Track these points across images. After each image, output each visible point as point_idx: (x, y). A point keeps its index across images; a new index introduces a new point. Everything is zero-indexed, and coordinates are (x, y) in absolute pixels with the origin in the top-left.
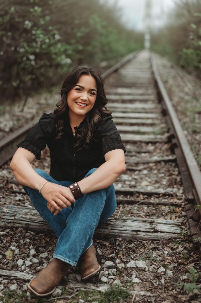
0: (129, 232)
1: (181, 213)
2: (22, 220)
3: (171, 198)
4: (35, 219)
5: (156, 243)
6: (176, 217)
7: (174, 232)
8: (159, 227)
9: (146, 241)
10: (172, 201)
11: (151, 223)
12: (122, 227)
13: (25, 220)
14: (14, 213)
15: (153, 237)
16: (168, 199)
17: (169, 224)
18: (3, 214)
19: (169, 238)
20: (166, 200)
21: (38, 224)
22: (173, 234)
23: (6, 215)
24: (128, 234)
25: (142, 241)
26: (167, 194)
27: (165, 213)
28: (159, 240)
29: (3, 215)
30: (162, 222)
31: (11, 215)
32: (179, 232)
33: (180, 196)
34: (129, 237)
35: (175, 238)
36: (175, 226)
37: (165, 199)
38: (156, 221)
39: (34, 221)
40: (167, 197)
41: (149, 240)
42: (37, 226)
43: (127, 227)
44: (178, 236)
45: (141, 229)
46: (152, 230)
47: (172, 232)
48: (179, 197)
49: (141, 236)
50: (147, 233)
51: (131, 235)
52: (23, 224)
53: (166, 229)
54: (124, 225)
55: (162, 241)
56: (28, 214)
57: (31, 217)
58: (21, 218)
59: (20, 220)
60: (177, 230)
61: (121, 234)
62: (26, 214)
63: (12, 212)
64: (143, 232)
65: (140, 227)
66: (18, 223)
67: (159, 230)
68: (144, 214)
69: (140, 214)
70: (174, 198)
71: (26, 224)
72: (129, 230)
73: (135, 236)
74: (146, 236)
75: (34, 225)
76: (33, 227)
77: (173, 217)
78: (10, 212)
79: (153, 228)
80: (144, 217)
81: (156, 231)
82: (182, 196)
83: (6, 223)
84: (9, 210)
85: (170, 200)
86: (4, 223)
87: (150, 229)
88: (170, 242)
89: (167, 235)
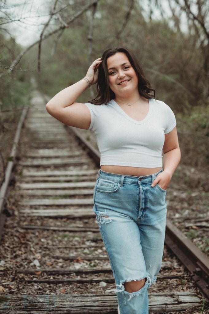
0: (158, 306)
1: (189, 284)
2: (62, 307)
3: (170, 271)
4: (73, 305)
5: (183, 312)
6: (187, 288)
7: (195, 301)
8: (182, 299)
9: (173, 312)
10: (172, 274)
11: (172, 296)
12: (151, 303)
13: (65, 307)
14: (50, 302)
15: (179, 308)
16: (168, 273)
17: (187, 295)
18: (40, 304)
19: (193, 307)
20: (167, 274)
21: (78, 309)
22: (195, 303)
23: (43, 305)
24: (158, 308)
25: (171, 312)
26: (166, 267)
27: (174, 285)
28: (185, 310)
29: (42, 305)
30: (181, 294)
31: (49, 304)
32: (199, 301)
33: (177, 268)
34: (159, 311)
35: (198, 307)
36: (193, 296)
37: (165, 272)
38: (176, 294)
39: (73, 307)
40: (167, 270)
41: (176, 311)
42: (77, 311)
43: (155, 302)
44: (199, 304)
45: (167, 302)
46: (176, 302)
47: (193, 301)
48: (177, 270)
49: (169, 308)
50: (174, 305)
51: (161, 309)
52: (64, 311)
53: (188, 300)
54: (152, 301)
55: (188, 310)
56: (64, 301)
57: (69, 303)
58: (61, 306)
59: (60, 307)
60: (195, 299)
61: (152, 309)
62: (62, 301)
63: (48, 301)
64: (169, 304)
65: (166, 301)
66: (59, 311)
67: (183, 301)
68: (157, 288)
69: (153, 289)
70: (173, 271)
71: (67, 310)
72: (158, 305)
73: (164, 309)
74: (173, 308)
75: (75, 310)
76: (74, 312)
77: (185, 288)
78: (46, 301)
79: (177, 300)
80: (158, 291)
81: (180, 303)
82: (180, 269)
83: (48, 312)
84: (44, 299)
85: (171, 273)
86: (46, 312)
87: (174, 301)
88: (194, 310)
89: (190, 305)
